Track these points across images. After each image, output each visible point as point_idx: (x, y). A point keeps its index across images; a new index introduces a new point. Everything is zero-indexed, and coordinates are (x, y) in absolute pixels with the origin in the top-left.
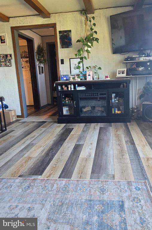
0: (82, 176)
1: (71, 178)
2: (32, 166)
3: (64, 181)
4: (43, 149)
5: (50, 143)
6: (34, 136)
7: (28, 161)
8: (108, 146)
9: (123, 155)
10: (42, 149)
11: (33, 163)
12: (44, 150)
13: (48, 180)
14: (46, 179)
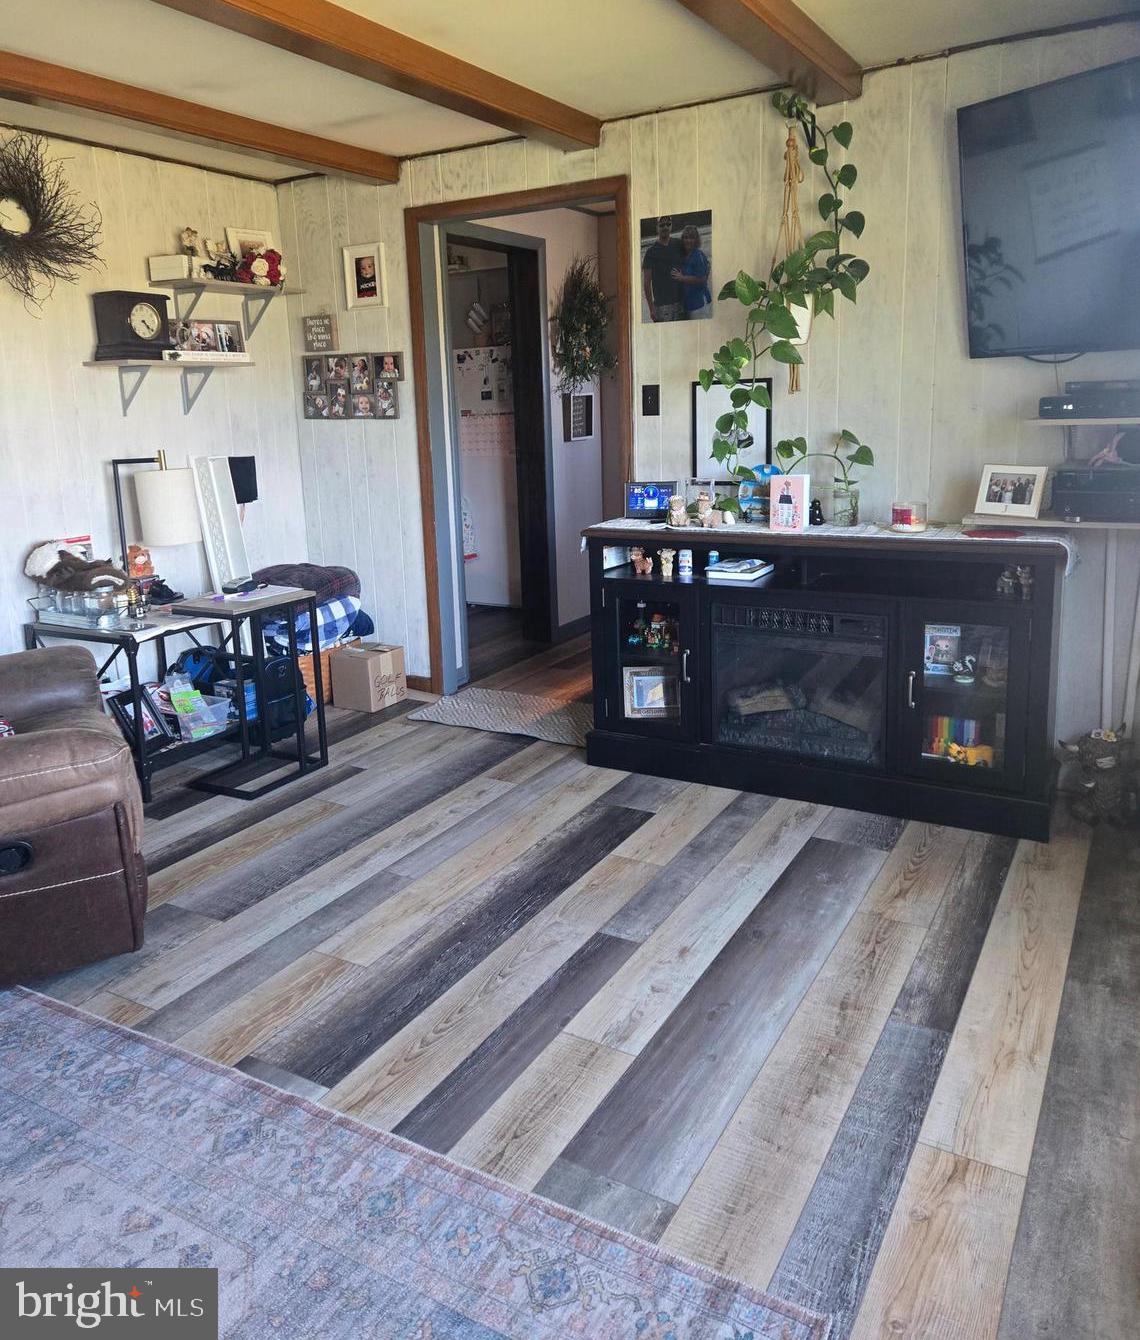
0: (507, 1154)
1: (445, 1151)
2: (320, 1018)
3: (406, 1159)
4: (426, 920)
5: (477, 895)
6: (429, 827)
7: (322, 982)
8: (775, 992)
9: (814, 1090)
10: (418, 921)
11: (334, 999)
12: (425, 930)
13: (342, 1123)
14: (339, 1114)
